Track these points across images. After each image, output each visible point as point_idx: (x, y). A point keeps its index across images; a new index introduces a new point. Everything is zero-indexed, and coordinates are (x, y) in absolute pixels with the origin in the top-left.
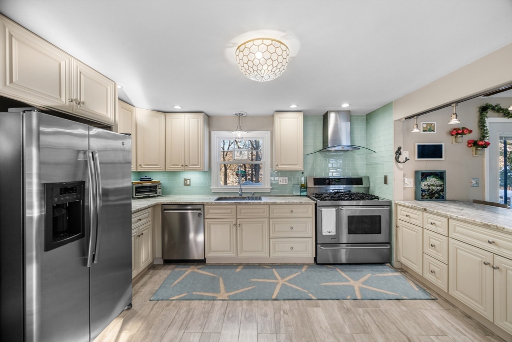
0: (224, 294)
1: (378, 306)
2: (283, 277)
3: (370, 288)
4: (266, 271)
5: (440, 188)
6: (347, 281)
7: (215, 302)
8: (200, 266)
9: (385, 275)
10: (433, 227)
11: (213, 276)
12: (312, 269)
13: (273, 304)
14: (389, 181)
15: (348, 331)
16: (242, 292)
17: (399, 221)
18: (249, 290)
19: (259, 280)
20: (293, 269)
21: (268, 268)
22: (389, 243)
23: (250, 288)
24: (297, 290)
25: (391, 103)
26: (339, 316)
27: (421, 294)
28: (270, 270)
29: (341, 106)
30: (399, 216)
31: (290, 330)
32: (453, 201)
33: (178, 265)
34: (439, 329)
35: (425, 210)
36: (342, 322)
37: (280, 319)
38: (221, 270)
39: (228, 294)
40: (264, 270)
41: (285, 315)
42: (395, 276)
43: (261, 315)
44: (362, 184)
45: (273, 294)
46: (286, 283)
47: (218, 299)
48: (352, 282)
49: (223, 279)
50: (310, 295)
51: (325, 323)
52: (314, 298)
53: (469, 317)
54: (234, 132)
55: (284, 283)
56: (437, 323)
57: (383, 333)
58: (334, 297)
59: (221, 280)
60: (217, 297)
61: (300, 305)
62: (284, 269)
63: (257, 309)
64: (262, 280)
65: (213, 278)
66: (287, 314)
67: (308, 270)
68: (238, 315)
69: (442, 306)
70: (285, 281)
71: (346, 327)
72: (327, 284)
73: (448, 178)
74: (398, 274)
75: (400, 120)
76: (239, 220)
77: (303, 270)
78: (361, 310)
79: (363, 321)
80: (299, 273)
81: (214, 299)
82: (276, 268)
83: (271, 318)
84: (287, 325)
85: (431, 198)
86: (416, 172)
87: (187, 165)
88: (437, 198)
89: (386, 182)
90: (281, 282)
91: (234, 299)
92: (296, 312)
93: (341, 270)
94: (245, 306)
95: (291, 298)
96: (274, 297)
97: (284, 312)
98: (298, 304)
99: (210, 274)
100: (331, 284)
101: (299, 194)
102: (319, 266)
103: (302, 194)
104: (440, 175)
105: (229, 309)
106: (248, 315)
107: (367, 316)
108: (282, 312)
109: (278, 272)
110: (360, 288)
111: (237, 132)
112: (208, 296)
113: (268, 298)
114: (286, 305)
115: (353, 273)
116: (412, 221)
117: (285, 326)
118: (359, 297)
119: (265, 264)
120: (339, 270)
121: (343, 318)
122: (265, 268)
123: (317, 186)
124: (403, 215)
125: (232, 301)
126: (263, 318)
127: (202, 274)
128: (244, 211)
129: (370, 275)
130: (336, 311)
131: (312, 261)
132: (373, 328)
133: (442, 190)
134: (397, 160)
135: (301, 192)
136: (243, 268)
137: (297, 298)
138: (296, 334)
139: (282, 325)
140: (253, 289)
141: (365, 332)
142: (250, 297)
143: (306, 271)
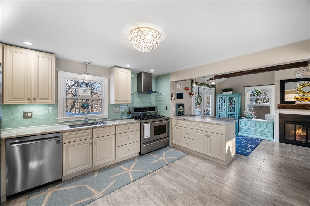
0: (97, 194)
1: (176, 164)
2: (129, 168)
3: (168, 158)
4: (116, 169)
5: (183, 111)
6: (159, 158)
7: (95, 201)
8: (59, 185)
9: (170, 151)
10: (187, 126)
11: (78, 187)
12: (140, 159)
13: (134, 184)
14: (168, 108)
15: (173, 178)
16: (110, 187)
17: (172, 126)
18: (114, 183)
19: (116, 175)
20: (131, 162)
21: (116, 167)
22: (168, 137)
23: (114, 182)
24: (141, 172)
25: (169, 73)
26: (167, 174)
27: (184, 154)
28: (118, 167)
29: (150, 71)
30: (173, 124)
31: (152, 191)
32: (187, 116)
33: (30, 193)
34: (195, 164)
35: (184, 119)
36: (169, 176)
37: (144, 189)
38: (81, 180)
39: (101, 192)
40: (114, 168)
41: (145, 186)
42: (173, 150)
43: (133, 192)
44: (155, 111)
45: (130, 179)
46: (133, 170)
47: (96, 198)
48: (161, 158)
49: (89, 185)
50: (149, 171)
51: (164, 180)
52: (151, 171)
53: (199, 156)
54: (83, 75)
55: (131, 171)
56: (194, 162)
57: (184, 173)
58: (159, 167)
59: (88, 186)
60: (95, 198)
61: (148, 178)
62: (126, 164)
63: (128, 191)
64: (118, 175)
65: (80, 188)
66: (145, 185)
67: (139, 159)
68: (119, 199)
69: (191, 156)
70: (131, 170)
71: (172, 177)
72: (152, 163)
73: (185, 106)
74: (173, 149)
75: (173, 82)
76: (94, 139)
77: (136, 160)
78: (172, 168)
79: (175, 172)
80: (135, 163)
81: (93, 200)
82: (121, 165)
83: (139, 191)
84: (149, 190)
85: (181, 115)
86: (176, 104)
87: (35, 99)
88: (182, 115)
89: (166, 109)
90: (130, 171)
91: (109, 192)
92: (148, 182)
93: (153, 154)
94: (119, 193)
95: (141, 176)
96: (132, 180)
97: (143, 185)
98: (146, 178)
99: (74, 187)
100: (153, 162)
101: (126, 118)
102: (142, 156)
103: (127, 118)
104: (183, 105)
105: (110, 200)
106: (125, 197)
107: (175, 169)
108: (142, 185)
109: (124, 167)
110: (165, 159)
111: (85, 75)
112: (86, 201)
113: (129, 182)
114: (142, 181)
115: (158, 154)
116: (179, 125)
117: (148, 190)
118: (168, 163)
119: (112, 165)
120: (152, 155)
121: (168, 174)
122: (114, 167)
123: (136, 113)
124: (174, 123)
125: (108, 195)
126: (135, 193)
127: (66, 190)
128: (97, 132)
129: (165, 153)
130: (164, 173)
131: (138, 155)
132: (180, 173)
133: (183, 112)
134: (171, 98)
135: (127, 116)
136: (98, 173)
137: (144, 175)
138: (156, 191)
139: (147, 191)
140: (116, 181)
141: (179, 176)
142: (119, 187)
143: (138, 160)
